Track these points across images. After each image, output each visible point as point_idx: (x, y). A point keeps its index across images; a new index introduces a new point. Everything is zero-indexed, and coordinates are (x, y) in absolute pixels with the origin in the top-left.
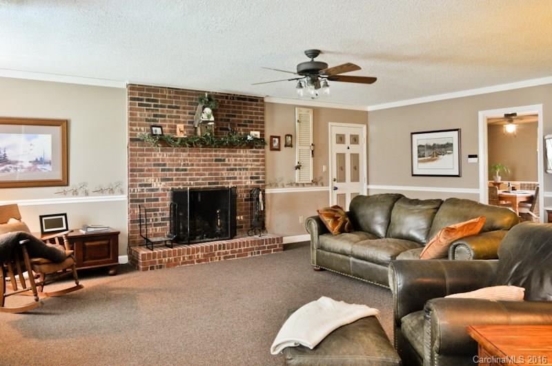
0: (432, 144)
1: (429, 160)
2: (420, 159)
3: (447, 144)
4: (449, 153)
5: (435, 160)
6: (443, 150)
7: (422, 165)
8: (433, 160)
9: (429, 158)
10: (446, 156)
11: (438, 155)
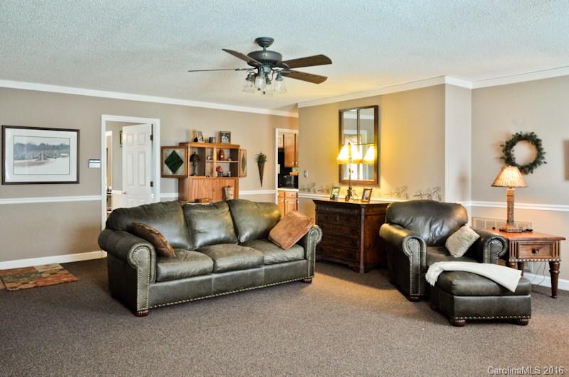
0: (38, 144)
1: (33, 164)
2: (17, 162)
3: (62, 145)
4: (63, 157)
5: (44, 163)
6: (55, 151)
7: (19, 170)
8: (39, 164)
9: (34, 160)
10: (59, 159)
11: (46, 157)
